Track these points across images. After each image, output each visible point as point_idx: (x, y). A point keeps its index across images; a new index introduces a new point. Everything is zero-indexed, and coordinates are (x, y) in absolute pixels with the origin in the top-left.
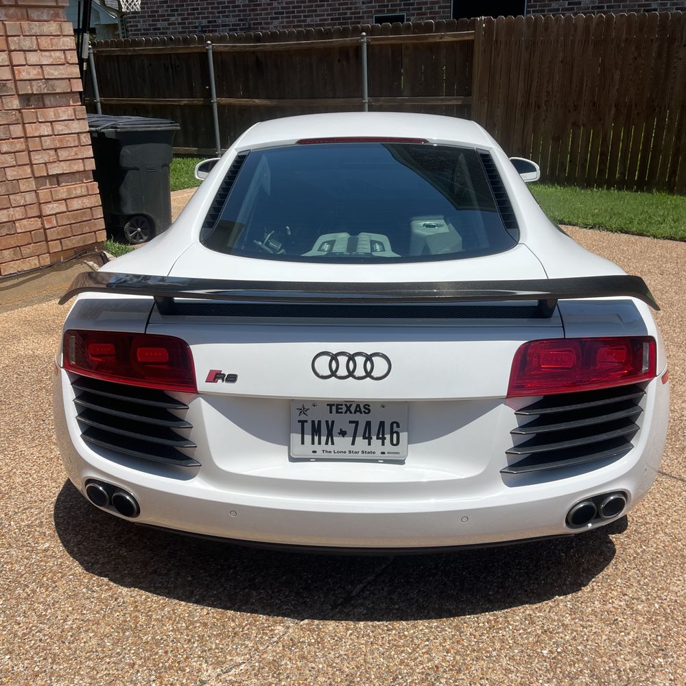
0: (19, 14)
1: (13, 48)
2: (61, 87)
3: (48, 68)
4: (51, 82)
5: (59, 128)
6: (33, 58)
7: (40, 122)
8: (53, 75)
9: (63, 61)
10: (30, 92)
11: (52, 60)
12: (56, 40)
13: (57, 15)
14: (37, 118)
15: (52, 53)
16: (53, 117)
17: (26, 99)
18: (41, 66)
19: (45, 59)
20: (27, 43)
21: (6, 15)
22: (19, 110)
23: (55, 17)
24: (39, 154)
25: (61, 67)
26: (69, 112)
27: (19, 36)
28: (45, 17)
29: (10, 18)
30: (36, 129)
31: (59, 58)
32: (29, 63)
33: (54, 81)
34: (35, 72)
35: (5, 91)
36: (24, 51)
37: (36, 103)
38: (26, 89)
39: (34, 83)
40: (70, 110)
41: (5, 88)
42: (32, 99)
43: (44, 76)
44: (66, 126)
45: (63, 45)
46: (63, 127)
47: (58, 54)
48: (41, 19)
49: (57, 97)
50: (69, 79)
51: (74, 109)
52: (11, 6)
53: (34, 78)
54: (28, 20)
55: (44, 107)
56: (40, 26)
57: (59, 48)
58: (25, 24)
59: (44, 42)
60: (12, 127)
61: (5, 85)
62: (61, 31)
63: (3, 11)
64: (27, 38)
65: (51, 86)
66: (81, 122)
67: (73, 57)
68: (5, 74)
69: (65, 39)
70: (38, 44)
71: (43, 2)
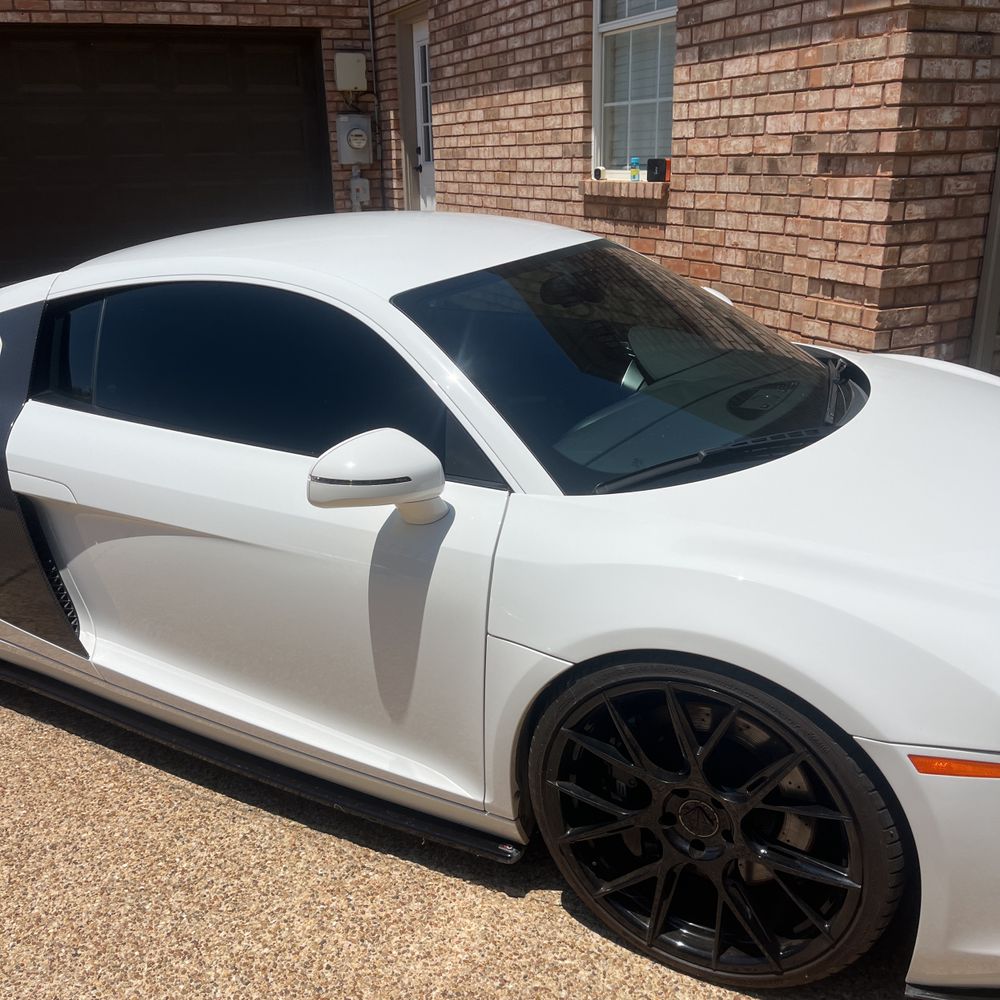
0: (847, 28)
1: (824, 84)
2: (865, 145)
3: (856, 114)
4: (855, 136)
5: (849, 209)
6: (843, 98)
7: (830, 198)
8: (859, 124)
9: (878, 101)
10: (826, 151)
11: (864, 100)
12: (877, 66)
13: (895, 22)
14: (827, 191)
15: (867, 88)
16: (845, 191)
17: (826, 160)
18: (849, 109)
19: (856, 99)
20: (842, 75)
21: (832, 34)
22: (815, 177)
23: (888, 29)
24: (816, 244)
25: (873, 111)
26: (867, 186)
27: (835, 64)
28: (878, 30)
29: (835, 36)
30: (822, 207)
31: (875, 96)
32: (837, 106)
33: (858, 135)
34: (840, 120)
35: (807, 149)
36: (835, 88)
37: (835, 168)
38: (831, 146)
39: (834, 137)
40: (870, 184)
41: (808, 144)
42: (833, 161)
43: (848, 125)
44: (858, 208)
45: (886, 74)
46: (854, 210)
47: (875, 89)
48: (873, 32)
49: (864, 160)
50: (880, 131)
51: (875, 181)
52: (838, 19)
53: (836, 129)
54: (858, 37)
55: (844, 176)
56: (863, 45)
57: (879, 80)
58: (844, 44)
59: (862, 72)
60: (803, 200)
61: (809, 139)
62: (887, 51)
63: (831, 27)
64: (843, 68)
65: (854, 143)
66: (880, 204)
67: (894, 94)
68: (812, 123)
69: (890, 63)
70: (853, 75)
71: (875, 3)
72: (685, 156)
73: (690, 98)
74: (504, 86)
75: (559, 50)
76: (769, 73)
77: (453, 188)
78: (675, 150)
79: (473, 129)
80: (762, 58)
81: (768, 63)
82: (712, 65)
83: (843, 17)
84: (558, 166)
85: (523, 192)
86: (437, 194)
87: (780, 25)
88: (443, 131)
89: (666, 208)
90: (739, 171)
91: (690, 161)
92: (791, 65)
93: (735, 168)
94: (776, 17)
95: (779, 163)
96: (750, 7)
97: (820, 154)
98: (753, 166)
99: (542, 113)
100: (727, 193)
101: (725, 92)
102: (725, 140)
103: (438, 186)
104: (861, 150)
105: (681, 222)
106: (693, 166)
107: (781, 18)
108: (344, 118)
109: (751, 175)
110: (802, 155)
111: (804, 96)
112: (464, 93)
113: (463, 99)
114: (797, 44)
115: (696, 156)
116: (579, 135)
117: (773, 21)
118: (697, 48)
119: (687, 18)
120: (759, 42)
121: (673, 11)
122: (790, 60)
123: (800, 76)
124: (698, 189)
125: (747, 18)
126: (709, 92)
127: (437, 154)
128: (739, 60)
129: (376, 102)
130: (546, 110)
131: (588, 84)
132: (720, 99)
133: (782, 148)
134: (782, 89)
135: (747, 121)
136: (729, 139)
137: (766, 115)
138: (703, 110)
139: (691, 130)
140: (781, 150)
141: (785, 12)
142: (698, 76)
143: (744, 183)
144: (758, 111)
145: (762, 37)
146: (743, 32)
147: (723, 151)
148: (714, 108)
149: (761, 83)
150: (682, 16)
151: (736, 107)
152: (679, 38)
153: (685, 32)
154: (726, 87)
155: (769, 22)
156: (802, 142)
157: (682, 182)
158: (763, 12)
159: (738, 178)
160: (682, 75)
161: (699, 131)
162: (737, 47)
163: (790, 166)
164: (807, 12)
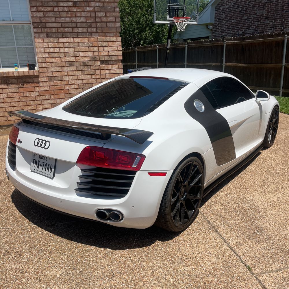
0: (103, 35)
1: (99, 46)
2: (115, 58)
3: (111, 52)
4: (111, 56)
5: (112, 71)
6: (106, 49)
8: (112, 54)
9: (116, 50)
10: (104, 60)
11: (112, 49)
12: (114, 43)
14: (105, 68)
15: (113, 47)
16: (111, 68)
17: (102, 62)
18: (108, 51)
19: (110, 49)
20: (104, 44)
21: (99, 35)
22: (100, 65)
23: (115, 36)
24: (104, 80)
25: (115, 52)
27: (102, 42)
28: (112, 36)
29: (100, 36)
30: (104, 71)
32: (104, 50)
34: (106, 53)
35: (95, 59)
36: (103, 47)
38: (103, 59)
39: (105, 57)
40: (117, 66)
41: (96, 58)
42: (104, 62)
43: (109, 54)
44: (115, 71)
45: (117, 44)
47: (115, 47)
48: (110, 36)
49: (113, 61)
50: (118, 55)
51: (118, 65)
52: (101, 32)
53: (105, 55)
54: (106, 36)
55: (108, 65)
56: (109, 38)
58: (104, 38)
59: (110, 44)
60: (96, 71)
61: (96, 57)
62: (117, 40)
63: (98, 34)
64: (105, 42)
65: (111, 58)
66: (121, 70)
67: (120, 48)
68: (96, 54)
69: (118, 42)
70: (108, 44)
71: (112, 30)
72: (45, 63)
73: (45, 47)
76: (78, 42)
78: (40, 61)
80: (74, 38)
81: (77, 40)
82: (54, 39)
83: (102, 32)
87: (80, 31)
89: (39, 77)
90: (71, 65)
91: (48, 64)
93: (69, 65)
94: (78, 30)
95: (87, 63)
96: (67, 26)
97: (101, 60)
98: (77, 64)
100: (67, 71)
101: (61, 46)
102: (63, 58)
104: (113, 59)
105: (47, 80)
106: (50, 65)
107: (80, 30)
109: (76, 66)
110: (94, 61)
111: (92, 48)
114: (87, 36)
115: (51, 63)
117: (77, 30)
118: (45, 34)
119: (38, 26)
122: (86, 40)
123: (90, 44)
124: (54, 71)
125: (67, 29)
126: (53, 46)
128: (66, 38)
132: (59, 48)
133: (87, 59)
134: (84, 46)
135: (72, 53)
136: (65, 58)
137: (79, 52)
138: (52, 50)
139: (47, 55)
140: (86, 60)
141: (82, 29)
142: (48, 41)
143: (74, 68)
144: (76, 51)
145: (74, 34)
146: (66, 32)
147: (63, 61)
148: (57, 50)
149: (76, 44)
150: (35, 24)
151: (67, 50)
152: (35, 30)
153: (38, 29)
154: (61, 45)
155: (76, 30)
156: (93, 58)
157: (45, 70)
158: (73, 28)
159: (71, 67)
160: (40, 40)
161: (51, 56)
162: (64, 35)
163: (91, 63)
164: (89, 30)
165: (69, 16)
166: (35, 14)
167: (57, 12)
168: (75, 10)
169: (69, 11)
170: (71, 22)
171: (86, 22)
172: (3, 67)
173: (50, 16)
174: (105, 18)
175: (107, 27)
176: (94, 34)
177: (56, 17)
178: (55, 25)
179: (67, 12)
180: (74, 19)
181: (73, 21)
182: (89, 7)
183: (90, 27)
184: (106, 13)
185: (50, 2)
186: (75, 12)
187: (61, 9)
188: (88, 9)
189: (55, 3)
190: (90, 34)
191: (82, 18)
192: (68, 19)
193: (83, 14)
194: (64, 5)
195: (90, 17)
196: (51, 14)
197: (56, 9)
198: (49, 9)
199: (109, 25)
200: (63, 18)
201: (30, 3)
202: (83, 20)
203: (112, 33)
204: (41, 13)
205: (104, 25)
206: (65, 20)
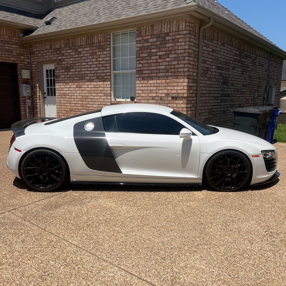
0: (175, 77)
1: (172, 86)
3: (179, 90)
4: (178, 94)
5: (178, 105)
6: (176, 88)
7: (174, 104)
8: (179, 92)
9: (183, 89)
10: (173, 96)
11: (180, 88)
12: (182, 83)
14: (174, 102)
16: (178, 103)
17: (173, 98)
18: (177, 90)
19: (178, 88)
20: (175, 84)
22: (171, 100)
23: (183, 78)
29: (173, 78)
31: (182, 88)
32: (174, 89)
34: (175, 91)
36: (174, 86)
39: (174, 94)
40: (182, 101)
43: (177, 92)
44: (180, 105)
45: (184, 85)
47: (182, 87)
48: (180, 78)
49: (180, 98)
50: (184, 93)
54: (177, 79)
55: (176, 100)
56: (179, 80)
58: (175, 80)
59: (179, 84)
60: (168, 104)
61: (169, 94)
62: (184, 81)
63: (172, 77)
65: (179, 95)
66: (184, 104)
67: (186, 88)
68: (169, 92)
69: (184, 83)
70: (177, 85)
71: (181, 74)
72: (140, 96)
73: (140, 86)
74: (83, 81)
75: (102, 75)
76: (159, 83)
77: (63, 102)
78: (137, 95)
79: (72, 89)
80: (157, 81)
81: (158, 81)
82: (146, 81)
83: (174, 76)
84: (102, 98)
85: (91, 103)
86: (57, 104)
87: (161, 76)
88: (59, 89)
90: (153, 99)
92: (164, 82)
93: (152, 99)
95: (163, 98)
96: (154, 72)
97: (171, 97)
98: (157, 98)
99: (97, 87)
100: (151, 103)
103: (57, 102)
104: (180, 96)
106: (142, 98)
107: (161, 74)
108: (24, 85)
109: (156, 100)
110: (167, 97)
111: (167, 87)
112: (68, 81)
113: (68, 83)
114: (165, 79)
115: (142, 96)
116: (109, 92)
118: (142, 78)
119: (139, 72)
120: (157, 78)
121: (135, 70)
122: (164, 81)
123: (166, 84)
124: (143, 102)
125: (154, 74)
126: (145, 85)
127: (57, 94)
128: (152, 81)
129: (31, 81)
130: (98, 86)
131: (111, 82)
132: (148, 87)
134: (162, 86)
135: (155, 91)
136: (150, 94)
137: (159, 90)
138: (144, 88)
139: (141, 92)
140: (163, 96)
141: (162, 74)
142: (142, 83)
143: (154, 101)
144: (157, 89)
145: (157, 77)
146: (153, 76)
147: (149, 96)
148: (147, 88)
149: (158, 85)
150: (137, 72)
151: (152, 88)
152: (137, 76)
153: (138, 75)
154: (149, 85)
155: (159, 75)
156: (167, 95)
157: (139, 101)
158: (157, 73)
159: (153, 100)
160: (138, 82)
161: (143, 92)
162: (151, 78)
163: (165, 98)
164: (167, 74)
165: (156, 65)
166: (138, 66)
167: (149, 63)
168: (160, 61)
169: (156, 62)
170: (157, 69)
171: (165, 69)
172: (122, 98)
173: (145, 66)
174: (177, 65)
175: (178, 71)
176: (169, 77)
177: (148, 67)
178: (147, 72)
179: (155, 62)
180: (158, 67)
181: (158, 68)
182: (168, 58)
183: (168, 72)
184: (178, 61)
185: (146, 57)
186: (159, 62)
187: (152, 61)
188: (168, 59)
189: (149, 57)
190: (167, 77)
191: (163, 66)
192: (155, 68)
193: (164, 64)
194: (154, 58)
195: (169, 65)
196: (146, 65)
197: (149, 62)
198: (145, 61)
199: (180, 70)
200: (152, 67)
201: (136, 59)
202: (163, 67)
203: (182, 76)
204: (141, 65)
205: (176, 70)
206: (153, 68)
